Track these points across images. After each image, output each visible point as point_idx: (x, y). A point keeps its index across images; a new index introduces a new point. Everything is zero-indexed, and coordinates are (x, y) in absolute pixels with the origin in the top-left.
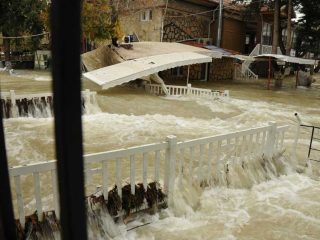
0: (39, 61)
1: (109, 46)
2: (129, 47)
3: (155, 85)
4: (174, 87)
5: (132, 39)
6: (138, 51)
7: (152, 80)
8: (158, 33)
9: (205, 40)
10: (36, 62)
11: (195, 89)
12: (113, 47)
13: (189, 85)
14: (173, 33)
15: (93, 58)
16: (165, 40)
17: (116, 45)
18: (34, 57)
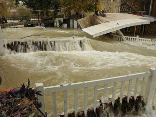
0: (56, 23)
1: (94, 15)
2: (104, 16)
3: (118, 36)
4: (128, 37)
5: (103, 12)
6: (109, 18)
7: (117, 33)
8: (118, 8)
9: (142, 12)
10: (55, 24)
11: (141, 38)
12: (95, 15)
13: (138, 36)
14: (125, 8)
15: (84, 22)
16: (121, 12)
17: (97, 15)
18: (54, 21)
